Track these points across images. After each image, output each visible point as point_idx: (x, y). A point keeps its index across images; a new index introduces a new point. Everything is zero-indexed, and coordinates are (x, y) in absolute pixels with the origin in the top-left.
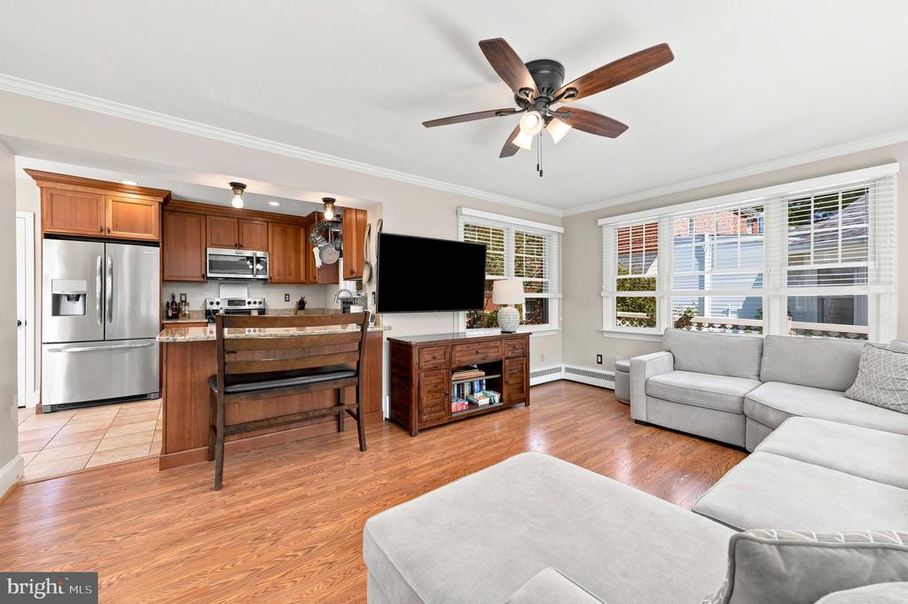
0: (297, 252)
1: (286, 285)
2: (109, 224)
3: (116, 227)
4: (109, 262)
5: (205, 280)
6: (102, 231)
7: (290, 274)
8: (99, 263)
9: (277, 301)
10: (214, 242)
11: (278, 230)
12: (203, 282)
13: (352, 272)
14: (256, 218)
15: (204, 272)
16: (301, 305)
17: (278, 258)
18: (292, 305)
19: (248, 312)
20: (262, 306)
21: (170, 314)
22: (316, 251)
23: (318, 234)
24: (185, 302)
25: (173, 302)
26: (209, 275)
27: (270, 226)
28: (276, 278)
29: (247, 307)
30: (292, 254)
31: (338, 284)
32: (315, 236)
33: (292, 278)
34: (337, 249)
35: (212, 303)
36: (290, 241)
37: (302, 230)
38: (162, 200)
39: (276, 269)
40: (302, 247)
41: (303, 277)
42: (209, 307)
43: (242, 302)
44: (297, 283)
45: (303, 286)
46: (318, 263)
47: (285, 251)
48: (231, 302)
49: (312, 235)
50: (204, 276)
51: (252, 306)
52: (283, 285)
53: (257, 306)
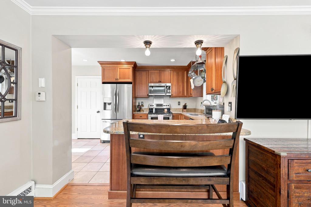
0: (183, 83)
1: (179, 98)
2: (118, 78)
3: (120, 78)
4: (118, 91)
5: (148, 96)
6: (116, 80)
7: (180, 92)
8: (115, 91)
9: (175, 105)
10: (151, 81)
11: (175, 73)
12: (148, 97)
13: (212, 90)
14: (166, 69)
15: (148, 94)
16: (185, 107)
17: (175, 86)
18: (181, 107)
19: (163, 109)
20: (169, 107)
21: (138, 110)
22: (191, 81)
23: (192, 72)
24: (143, 105)
25: (139, 105)
26: (149, 94)
27: (172, 72)
28: (174, 95)
29: (163, 107)
30: (181, 84)
31: (203, 97)
32: (191, 73)
33: (181, 95)
34: (202, 78)
35: (151, 106)
36: (180, 78)
37: (185, 72)
38: (133, 66)
39: (174, 91)
40: (185, 80)
41: (185, 94)
42: (150, 107)
43: (161, 105)
44: (183, 96)
45: (186, 98)
46: (193, 87)
47: (178, 83)
48: (158, 105)
49: (190, 72)
50: (148, 95)
51: (165, 107)
52: (177, 98)
53: (167, 107)
